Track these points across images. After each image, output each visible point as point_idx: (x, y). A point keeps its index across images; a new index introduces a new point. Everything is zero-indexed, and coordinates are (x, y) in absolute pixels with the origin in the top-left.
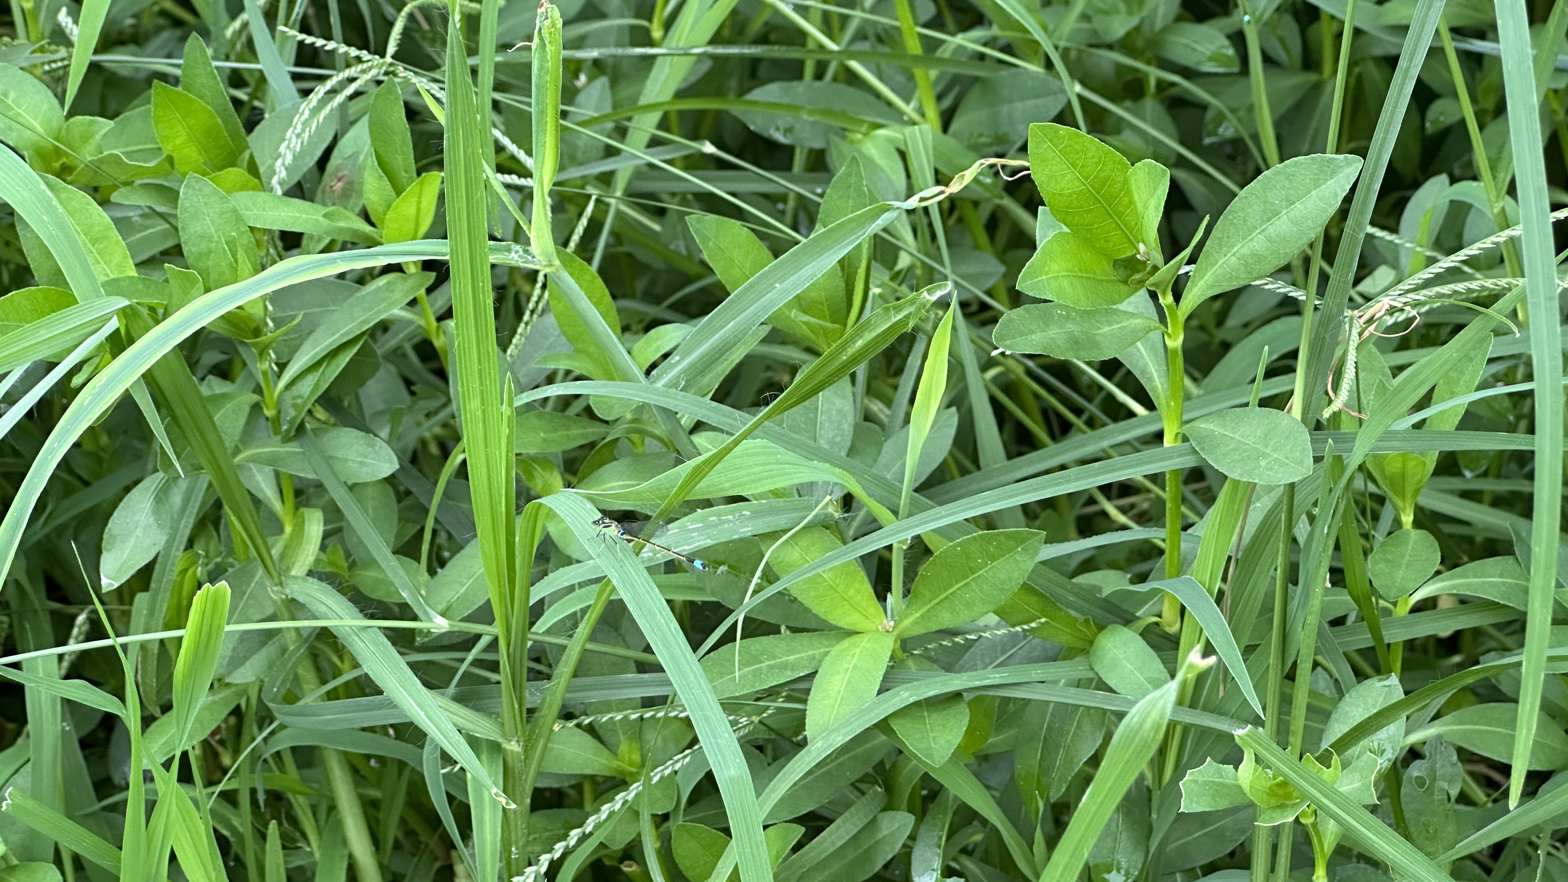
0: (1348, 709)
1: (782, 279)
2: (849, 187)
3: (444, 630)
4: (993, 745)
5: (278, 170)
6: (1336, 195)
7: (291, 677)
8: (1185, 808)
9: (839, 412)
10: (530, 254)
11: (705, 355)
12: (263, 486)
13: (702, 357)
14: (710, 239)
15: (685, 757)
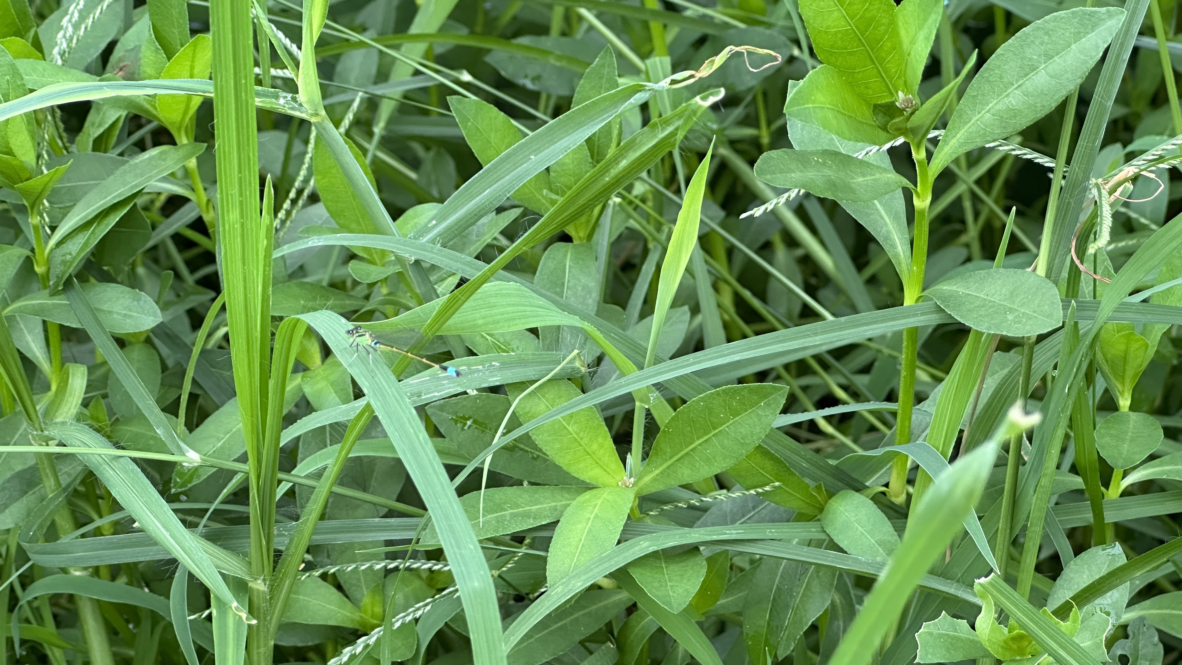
0: (1072, 575)
1: (537, 152)
2: (601, 78)
3: (196, 464)
4: (723, 606)
5: (59, 42)
6: (1097, 47)
7: (48, 523)
8: (921, 659)
9: (584, 287)
10: (296, 102)
11: (461, 220)
12: (33, 345)
13: (459, 221)
14: (469, 120)
15: (426, 605)
